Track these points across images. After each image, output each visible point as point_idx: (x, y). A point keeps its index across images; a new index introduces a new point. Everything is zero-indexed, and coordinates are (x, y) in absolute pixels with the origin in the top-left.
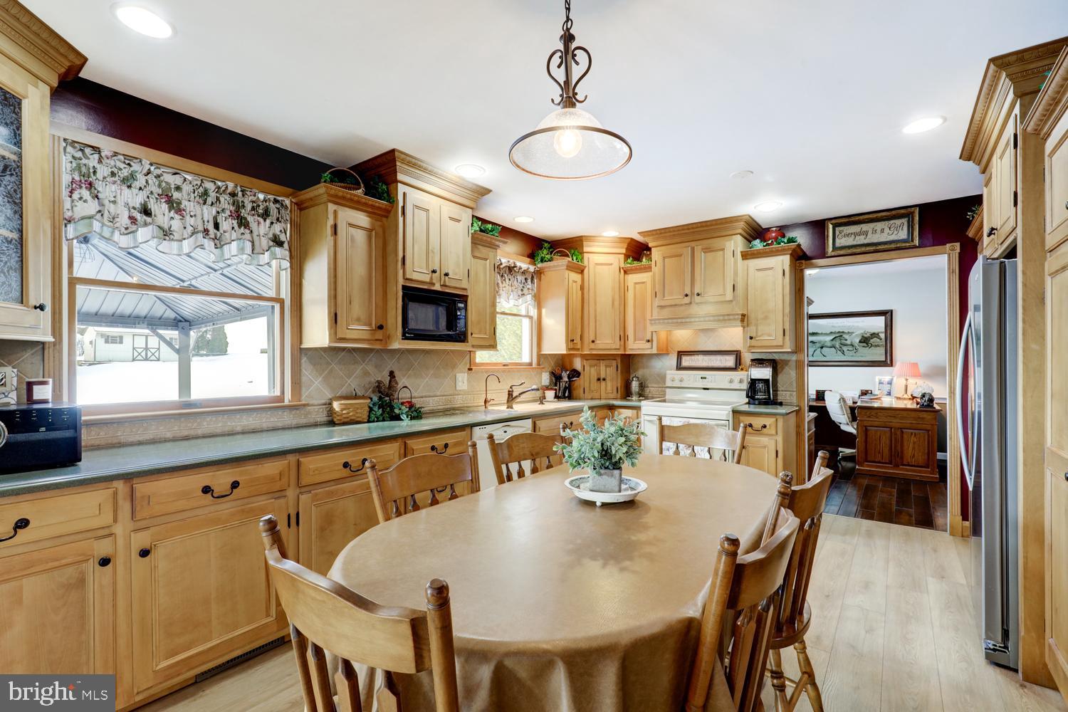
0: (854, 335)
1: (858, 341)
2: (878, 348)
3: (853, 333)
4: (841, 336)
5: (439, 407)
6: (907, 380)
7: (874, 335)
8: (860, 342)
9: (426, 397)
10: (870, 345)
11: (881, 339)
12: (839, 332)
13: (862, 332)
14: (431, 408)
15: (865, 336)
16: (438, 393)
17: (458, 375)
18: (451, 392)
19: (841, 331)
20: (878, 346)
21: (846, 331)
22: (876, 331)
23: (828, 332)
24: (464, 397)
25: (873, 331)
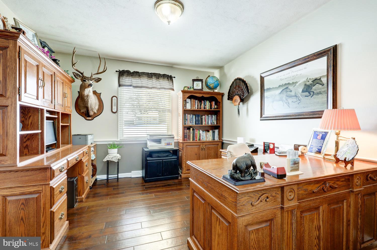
0: (297, 84)
1: (301, 90)
2: (320, 95)
3: (296, 82)
4: (287, 88)
6: (338, 134)
7: (317, 81)
8: (303, 91)
10: (312, 93)
11: (323, 85)
12: (286, 84)
13: (305, 79)
15: (308, 83)
19: (287, 83)
20: (320, 93)
21: (291, 82)
22: (318, 76)
23: (277, 86)
25: (314, 77)
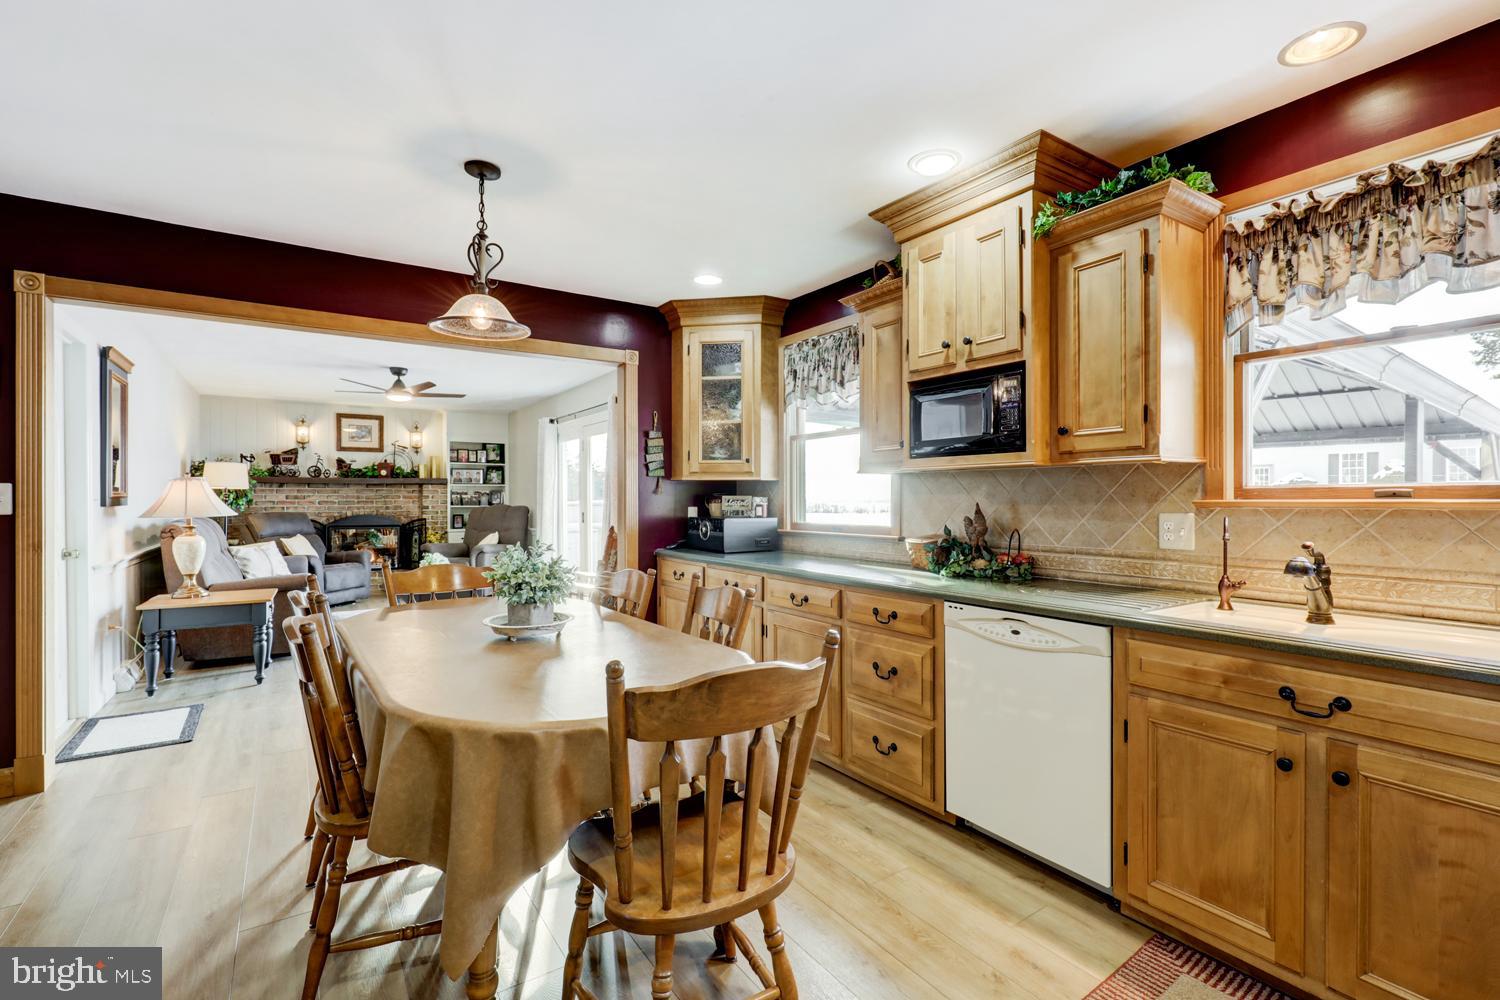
5: (1113, 578)
9: (1079, 553)
14: (1092, 576)
16: (1111, 549)
17: (1162, 517)
18: (1144, 551)
24: (1185, 566)
